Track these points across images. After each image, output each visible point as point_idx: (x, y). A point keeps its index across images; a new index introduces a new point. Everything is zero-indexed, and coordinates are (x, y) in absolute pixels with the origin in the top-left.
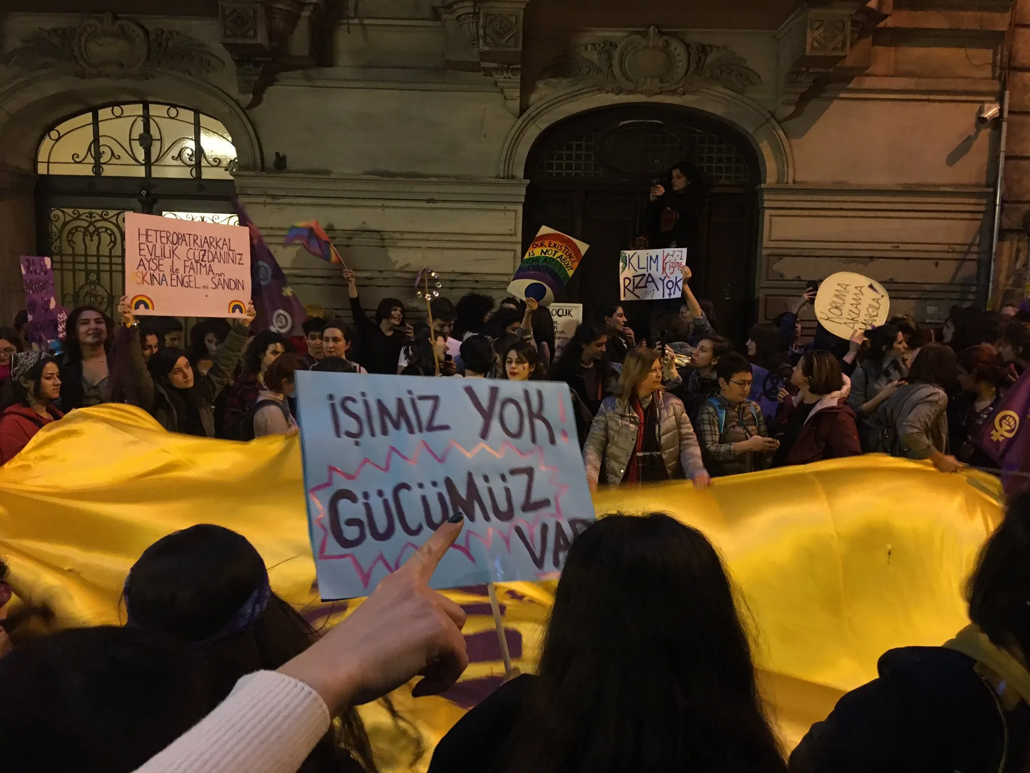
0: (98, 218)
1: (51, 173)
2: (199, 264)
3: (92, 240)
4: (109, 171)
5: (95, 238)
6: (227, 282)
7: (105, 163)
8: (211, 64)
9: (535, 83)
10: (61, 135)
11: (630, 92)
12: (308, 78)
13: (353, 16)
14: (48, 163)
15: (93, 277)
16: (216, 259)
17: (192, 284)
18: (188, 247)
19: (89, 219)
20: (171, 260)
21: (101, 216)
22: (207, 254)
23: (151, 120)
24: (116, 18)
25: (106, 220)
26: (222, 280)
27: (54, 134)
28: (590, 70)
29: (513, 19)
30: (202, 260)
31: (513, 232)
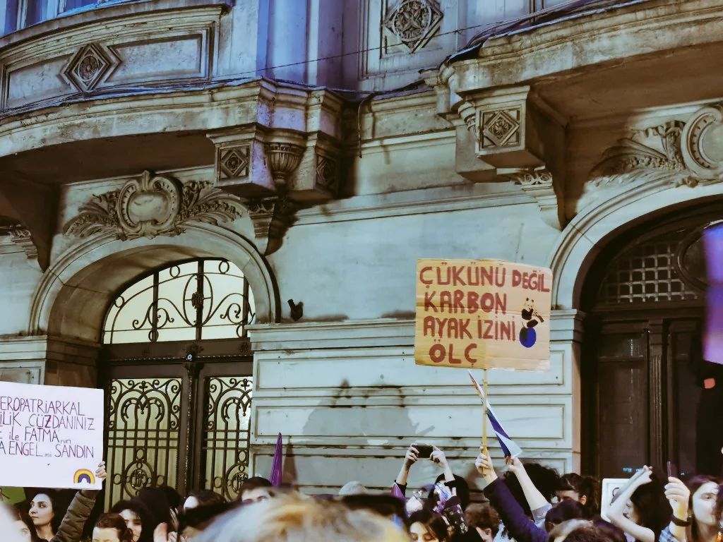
0: (150, 388)
1: (113, 342)
2: (42, 431)
3: (143, 413)
4: (163, 336)
5: (146, 410)
6: (74, 449)
7: (160, 328)
8: (237, 210)
9: (583, 185)
10: (125, 301)
11: (710, 181)
12: (326, 213)
13: (370, 138)
14: (112, 331)
15: (140, 454)
16: (62, 425)
17: (33, 452)
18: (31, 413)
19: (142, 390)
20: (10, 427)
21: (153, 386)
22: (51, 420)
23: (204, 278)
24: (153, 175)
25: (156, 390)
26: (68, 447)
27: (119, 301)
28: (651, 159)
29: (514, 114)
30: (46, 427)
31: (560, 381)
